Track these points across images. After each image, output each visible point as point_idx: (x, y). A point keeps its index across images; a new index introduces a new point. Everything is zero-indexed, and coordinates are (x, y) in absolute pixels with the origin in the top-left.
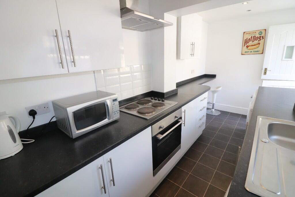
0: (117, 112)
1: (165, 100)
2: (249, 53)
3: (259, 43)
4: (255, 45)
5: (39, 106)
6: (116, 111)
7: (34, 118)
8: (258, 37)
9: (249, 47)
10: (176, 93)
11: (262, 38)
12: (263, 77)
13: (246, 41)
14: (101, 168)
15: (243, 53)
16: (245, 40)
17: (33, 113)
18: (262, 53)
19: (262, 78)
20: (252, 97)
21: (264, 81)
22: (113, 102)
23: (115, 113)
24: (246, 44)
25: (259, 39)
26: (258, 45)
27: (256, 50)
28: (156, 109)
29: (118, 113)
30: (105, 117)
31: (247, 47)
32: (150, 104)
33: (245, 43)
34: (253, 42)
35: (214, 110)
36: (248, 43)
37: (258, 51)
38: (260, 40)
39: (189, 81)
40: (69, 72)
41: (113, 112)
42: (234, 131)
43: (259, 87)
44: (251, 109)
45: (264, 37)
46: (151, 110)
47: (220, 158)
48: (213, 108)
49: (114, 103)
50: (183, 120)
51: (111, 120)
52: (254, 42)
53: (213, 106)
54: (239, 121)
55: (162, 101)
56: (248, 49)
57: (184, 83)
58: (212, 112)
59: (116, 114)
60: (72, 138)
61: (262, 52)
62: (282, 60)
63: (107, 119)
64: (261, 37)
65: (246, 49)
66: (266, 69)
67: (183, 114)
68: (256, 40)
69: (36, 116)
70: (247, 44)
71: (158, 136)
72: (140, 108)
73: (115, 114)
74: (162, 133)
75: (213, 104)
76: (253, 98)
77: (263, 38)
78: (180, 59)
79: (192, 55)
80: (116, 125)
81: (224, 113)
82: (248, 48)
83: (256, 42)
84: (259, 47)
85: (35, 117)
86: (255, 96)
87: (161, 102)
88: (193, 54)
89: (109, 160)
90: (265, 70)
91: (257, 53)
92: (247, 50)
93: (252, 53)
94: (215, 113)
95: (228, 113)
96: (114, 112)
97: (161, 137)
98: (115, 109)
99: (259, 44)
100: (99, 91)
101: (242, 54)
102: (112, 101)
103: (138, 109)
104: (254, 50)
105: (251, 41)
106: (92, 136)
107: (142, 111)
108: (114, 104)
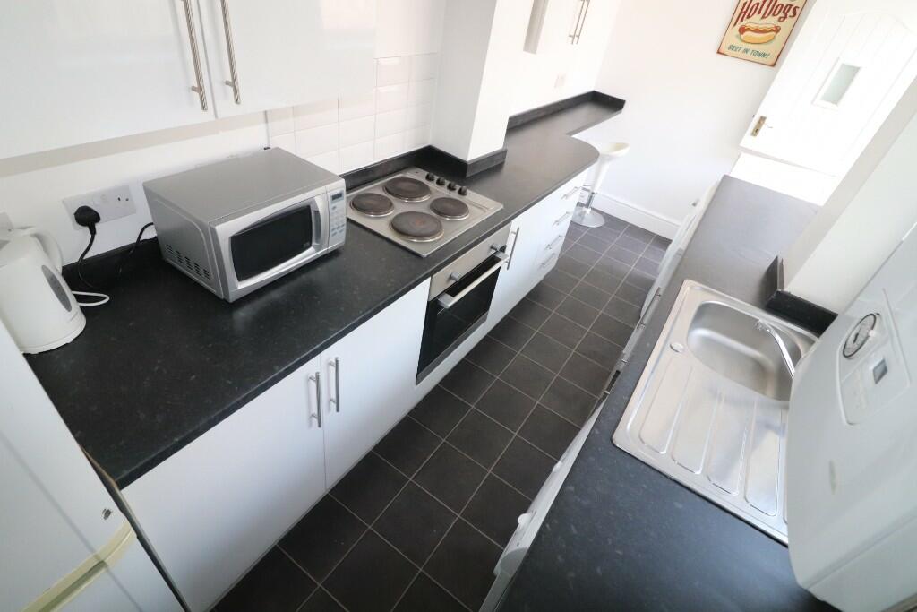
0: (341, 228)
1: (468, 191)
2: (740, 54)
3: (776, 27)
4: (764, 31)
5: (104, 197)
6: (339, 227)
7: (93, 232)
8: (782, 5)
9: (747, 34)
10: (499, 162)
11: (791, 13)
12: (748, 141)
13: (745, 10)
14: (317, 379)
15: (723, 50)
16: (745, 4)
17: (87, 218)
18: (773, 65)
19: (742, 144)
20: (694, 205)
21: (743, 155)
22: (332, 203)
23: (336, 231)
24: (742, 20)
25: (782, 15)
26: (774, 33)
27: (761, 48)
28: (444, 224)
29: (341, 231)
30: (308, 244)
31: (742, 30)
32: (425, 199)
33: (741, 12)
34: (763, 17)
35: (589, 210)
36: (748, 17)
37: (764, 55)
38: (785, 18)
39: (543, 114)
40: (216, 116)
41: (331, 228)
42: (623, 281)
43: (725, 176)
44: (680, 250)
45: (798, 11)
46: (430, 226)
47: (573, 347)
48: (587, 205)
49: (334, 205)
50: (507, 256)
51: (323, 251)
52: (765, 21)
53: (591, 198)
54: (644, 252)
55: (462, 193)
56: (741, 39)
57: (526, 120)
58: (583, 218)
59: (338, 234)
60: (225, 301)
61: (772, 62)
62: (812, 102)
63: (311, 250)
64: (793, 8)
65: (737, 36)
66: (763, 119)
67: (512, 237)
68: (774, 15)
69: (98, 226)
70: (746, 22)
71: (441, 300)
72: (399, 212)
73: (335, 234)
74: (453, 291)
75: (593, 193)
76: (697, 207)
77: (795, 14)
78: (534, 51)
79: (575, 37)
80: (331, 264)
81: (613, 223)
82: (742, 36)
83: (771, 21)
84: (774, 42)
85: (95, 229)
86: (702, 206)
87: (454, 195)
88: (577, 33)
89: (334, 361)
90: (759, 122)
91: (761, 59)
92: (737, 43)
93: (748, 55)
94: (591, 221)
95: (625, 223)
96: (333, 230)
97: (449, 302)
98: (335, 221)
99: (777, 30)
100: (277, 149)
101: (719, 52)
102: (330, 199)
103: (391, 214)
104: (756, 48)
105: (759, 13)
106: (275, 295)
107: (405, 227)
108: (334, 208)
